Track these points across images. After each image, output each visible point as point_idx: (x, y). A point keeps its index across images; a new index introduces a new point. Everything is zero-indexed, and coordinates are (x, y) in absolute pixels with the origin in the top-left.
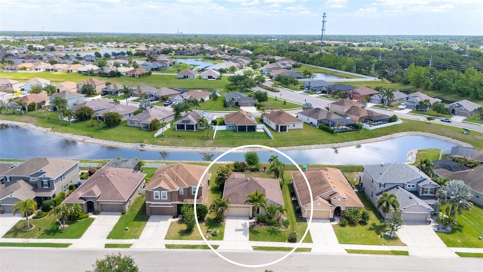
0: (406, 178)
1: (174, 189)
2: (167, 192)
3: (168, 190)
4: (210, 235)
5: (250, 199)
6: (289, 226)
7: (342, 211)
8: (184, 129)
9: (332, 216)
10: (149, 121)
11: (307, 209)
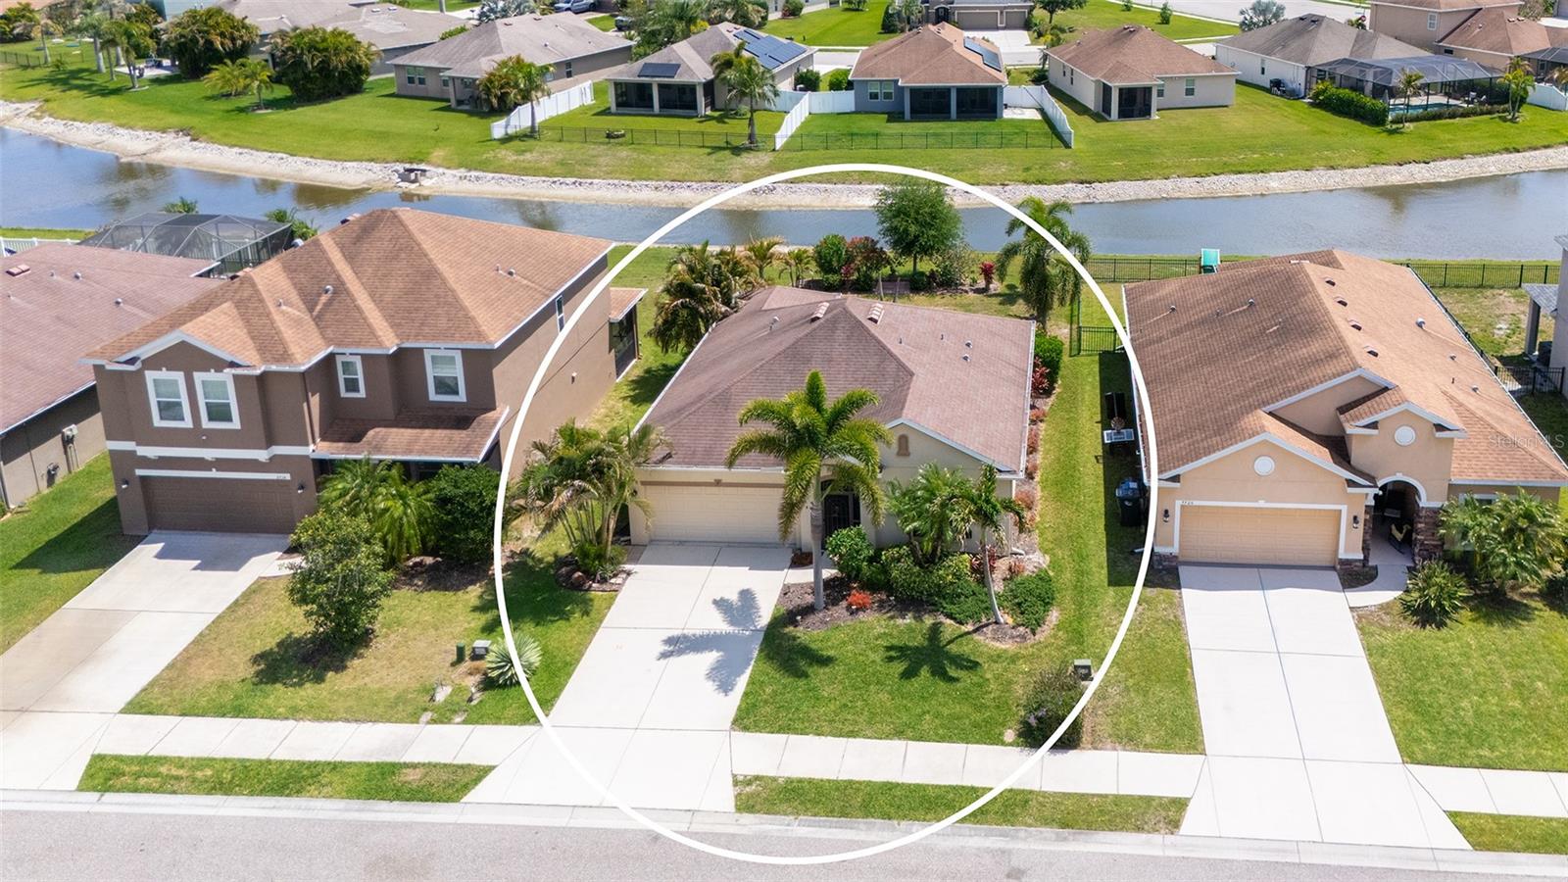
1: (285, 356)
2: (236, 377)
3: (233, 365)
4: (468, 683)
5: (768, 429)
6: (1054, 616)
7: (1423, 513)
8: (651, 106)
9: (1350, 547)
10: (481, 67)
11: (1178, 503)
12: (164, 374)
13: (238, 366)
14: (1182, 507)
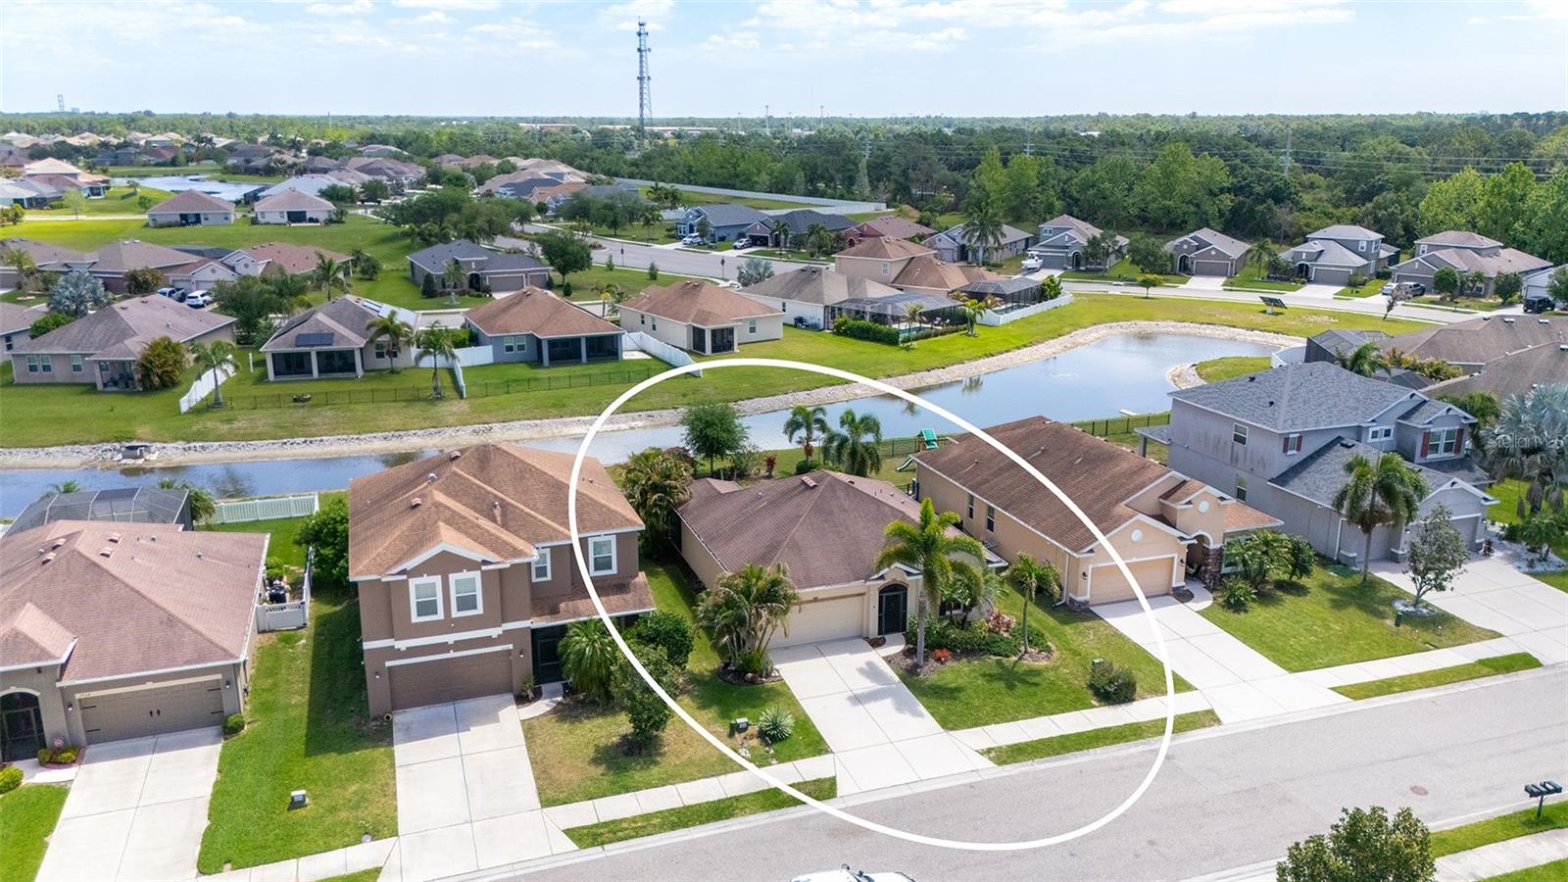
0: (1356, 409)
1: (516, 553)
2: (482, 574)
3: (483, 564)
4: (755, 742)
7: (1211, 553)
8: (310, 372)
9: (1178, 581)
10: (134, 349)
11: (1091, 567)
12: (426, 579)
13: (491, 563)
14: (1093, 569)
